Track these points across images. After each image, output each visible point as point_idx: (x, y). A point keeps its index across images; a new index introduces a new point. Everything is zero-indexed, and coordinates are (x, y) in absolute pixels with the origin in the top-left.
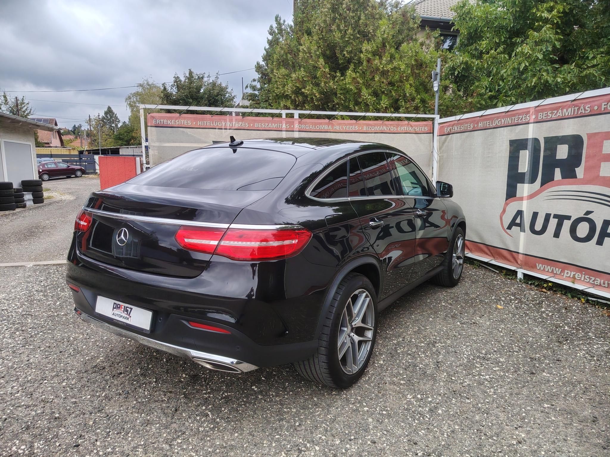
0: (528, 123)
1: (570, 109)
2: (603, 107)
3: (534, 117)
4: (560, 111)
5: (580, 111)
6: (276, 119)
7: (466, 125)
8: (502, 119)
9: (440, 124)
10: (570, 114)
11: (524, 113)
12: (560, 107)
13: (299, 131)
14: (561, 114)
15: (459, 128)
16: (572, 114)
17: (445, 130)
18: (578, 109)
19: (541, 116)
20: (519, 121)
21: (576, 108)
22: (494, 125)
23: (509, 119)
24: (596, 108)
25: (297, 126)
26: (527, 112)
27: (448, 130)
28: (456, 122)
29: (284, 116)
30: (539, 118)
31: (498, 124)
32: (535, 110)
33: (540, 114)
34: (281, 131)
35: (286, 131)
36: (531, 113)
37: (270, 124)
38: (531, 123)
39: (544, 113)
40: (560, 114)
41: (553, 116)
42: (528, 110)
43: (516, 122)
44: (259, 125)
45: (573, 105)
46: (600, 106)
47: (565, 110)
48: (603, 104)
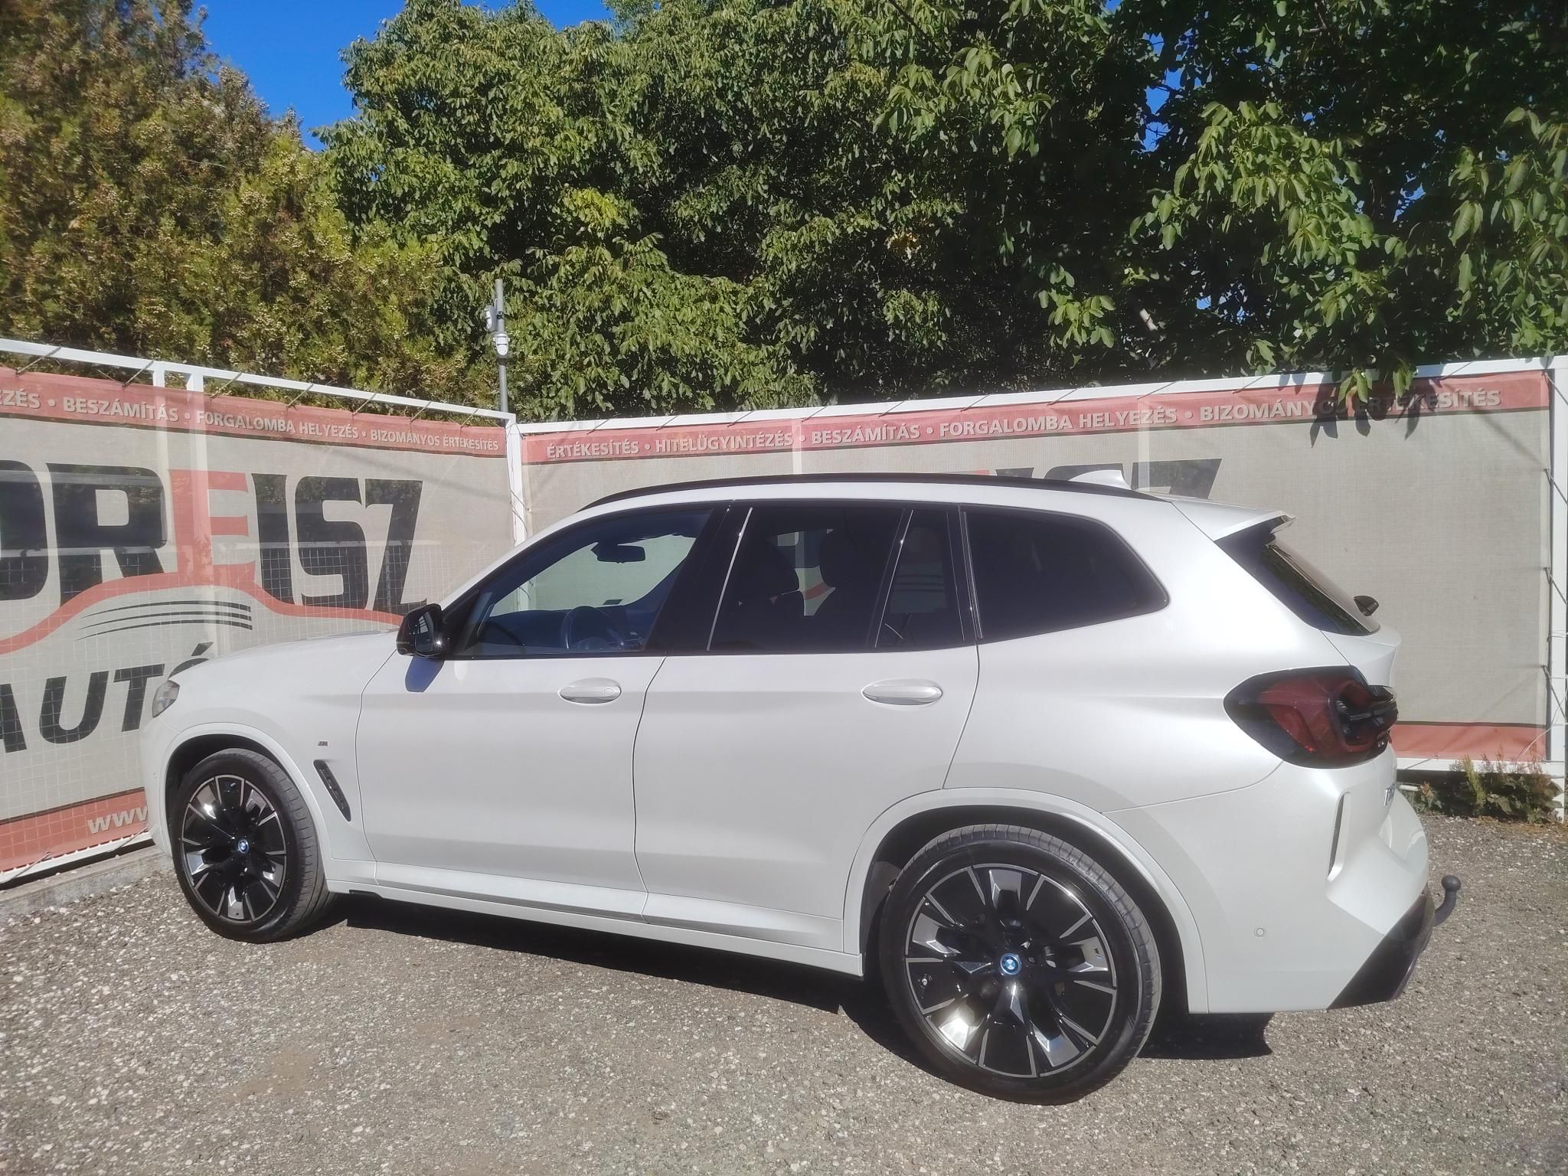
0: (791, 450)
1: (878, 430)
2: (942, 430)
3: (801, 438)
4: (858, 431)
5: (900, 434)
6: (132, 389)
7: (617, 445)
8: (722, 439)
9: (523, 435)
10: (879, 438)
11: (779, 428)
12: (857, 424)
13: (208, 433)
14: (861, 436)
15: (593, 449)
16: (884, 438)
17: (549, 452)
18: (896, 430)
19: (818, 437)
20: (767, 444)
21: (891, 429)
22: (700, 448)
23: (739, 439)
24: (930, 431)
25: (199, 417)
26: (785, 428)
27: (558, 452)
28: (584, 435)
29: (159, 381)
30: (814, 442)
31: (710, 446)
32: (803, 426)
33: (814, 433)
34: (154, 428)
35: (170, 430)
36: (794, 430)
37: (116, 404)
38: (797, 450)
39: (825, 433)
40: (858, 436)
41: (844, 440)
42: (786, 424)
43: (758, 445)
44: (78, 405)
45: (885, 422)
46: (936, 429)
47: (868, 431)
48: (942, 425)
